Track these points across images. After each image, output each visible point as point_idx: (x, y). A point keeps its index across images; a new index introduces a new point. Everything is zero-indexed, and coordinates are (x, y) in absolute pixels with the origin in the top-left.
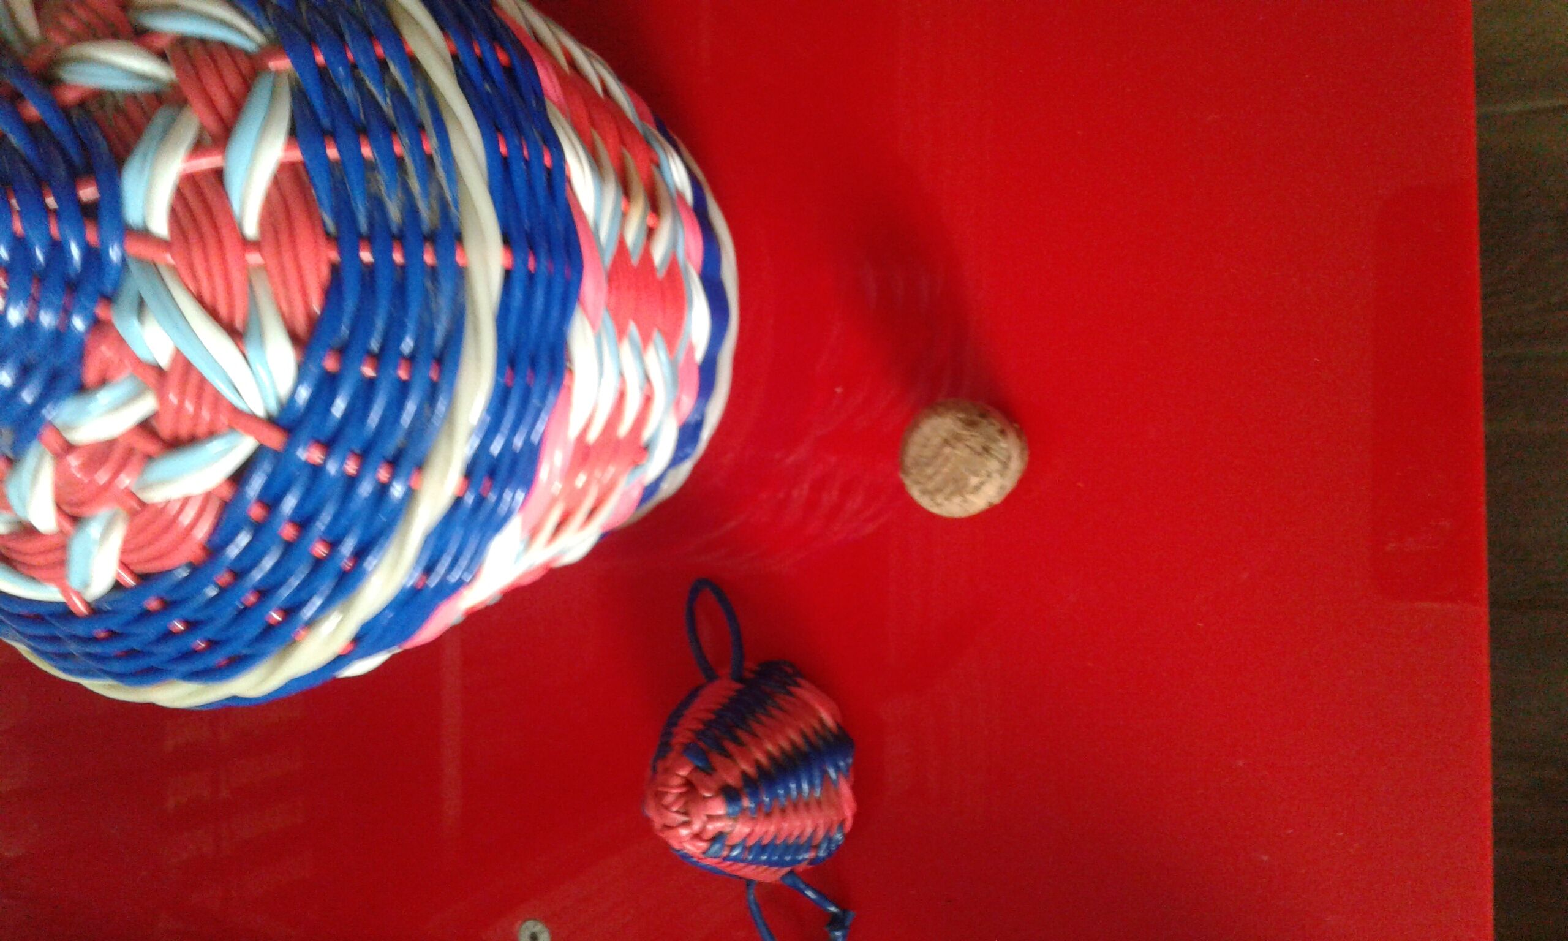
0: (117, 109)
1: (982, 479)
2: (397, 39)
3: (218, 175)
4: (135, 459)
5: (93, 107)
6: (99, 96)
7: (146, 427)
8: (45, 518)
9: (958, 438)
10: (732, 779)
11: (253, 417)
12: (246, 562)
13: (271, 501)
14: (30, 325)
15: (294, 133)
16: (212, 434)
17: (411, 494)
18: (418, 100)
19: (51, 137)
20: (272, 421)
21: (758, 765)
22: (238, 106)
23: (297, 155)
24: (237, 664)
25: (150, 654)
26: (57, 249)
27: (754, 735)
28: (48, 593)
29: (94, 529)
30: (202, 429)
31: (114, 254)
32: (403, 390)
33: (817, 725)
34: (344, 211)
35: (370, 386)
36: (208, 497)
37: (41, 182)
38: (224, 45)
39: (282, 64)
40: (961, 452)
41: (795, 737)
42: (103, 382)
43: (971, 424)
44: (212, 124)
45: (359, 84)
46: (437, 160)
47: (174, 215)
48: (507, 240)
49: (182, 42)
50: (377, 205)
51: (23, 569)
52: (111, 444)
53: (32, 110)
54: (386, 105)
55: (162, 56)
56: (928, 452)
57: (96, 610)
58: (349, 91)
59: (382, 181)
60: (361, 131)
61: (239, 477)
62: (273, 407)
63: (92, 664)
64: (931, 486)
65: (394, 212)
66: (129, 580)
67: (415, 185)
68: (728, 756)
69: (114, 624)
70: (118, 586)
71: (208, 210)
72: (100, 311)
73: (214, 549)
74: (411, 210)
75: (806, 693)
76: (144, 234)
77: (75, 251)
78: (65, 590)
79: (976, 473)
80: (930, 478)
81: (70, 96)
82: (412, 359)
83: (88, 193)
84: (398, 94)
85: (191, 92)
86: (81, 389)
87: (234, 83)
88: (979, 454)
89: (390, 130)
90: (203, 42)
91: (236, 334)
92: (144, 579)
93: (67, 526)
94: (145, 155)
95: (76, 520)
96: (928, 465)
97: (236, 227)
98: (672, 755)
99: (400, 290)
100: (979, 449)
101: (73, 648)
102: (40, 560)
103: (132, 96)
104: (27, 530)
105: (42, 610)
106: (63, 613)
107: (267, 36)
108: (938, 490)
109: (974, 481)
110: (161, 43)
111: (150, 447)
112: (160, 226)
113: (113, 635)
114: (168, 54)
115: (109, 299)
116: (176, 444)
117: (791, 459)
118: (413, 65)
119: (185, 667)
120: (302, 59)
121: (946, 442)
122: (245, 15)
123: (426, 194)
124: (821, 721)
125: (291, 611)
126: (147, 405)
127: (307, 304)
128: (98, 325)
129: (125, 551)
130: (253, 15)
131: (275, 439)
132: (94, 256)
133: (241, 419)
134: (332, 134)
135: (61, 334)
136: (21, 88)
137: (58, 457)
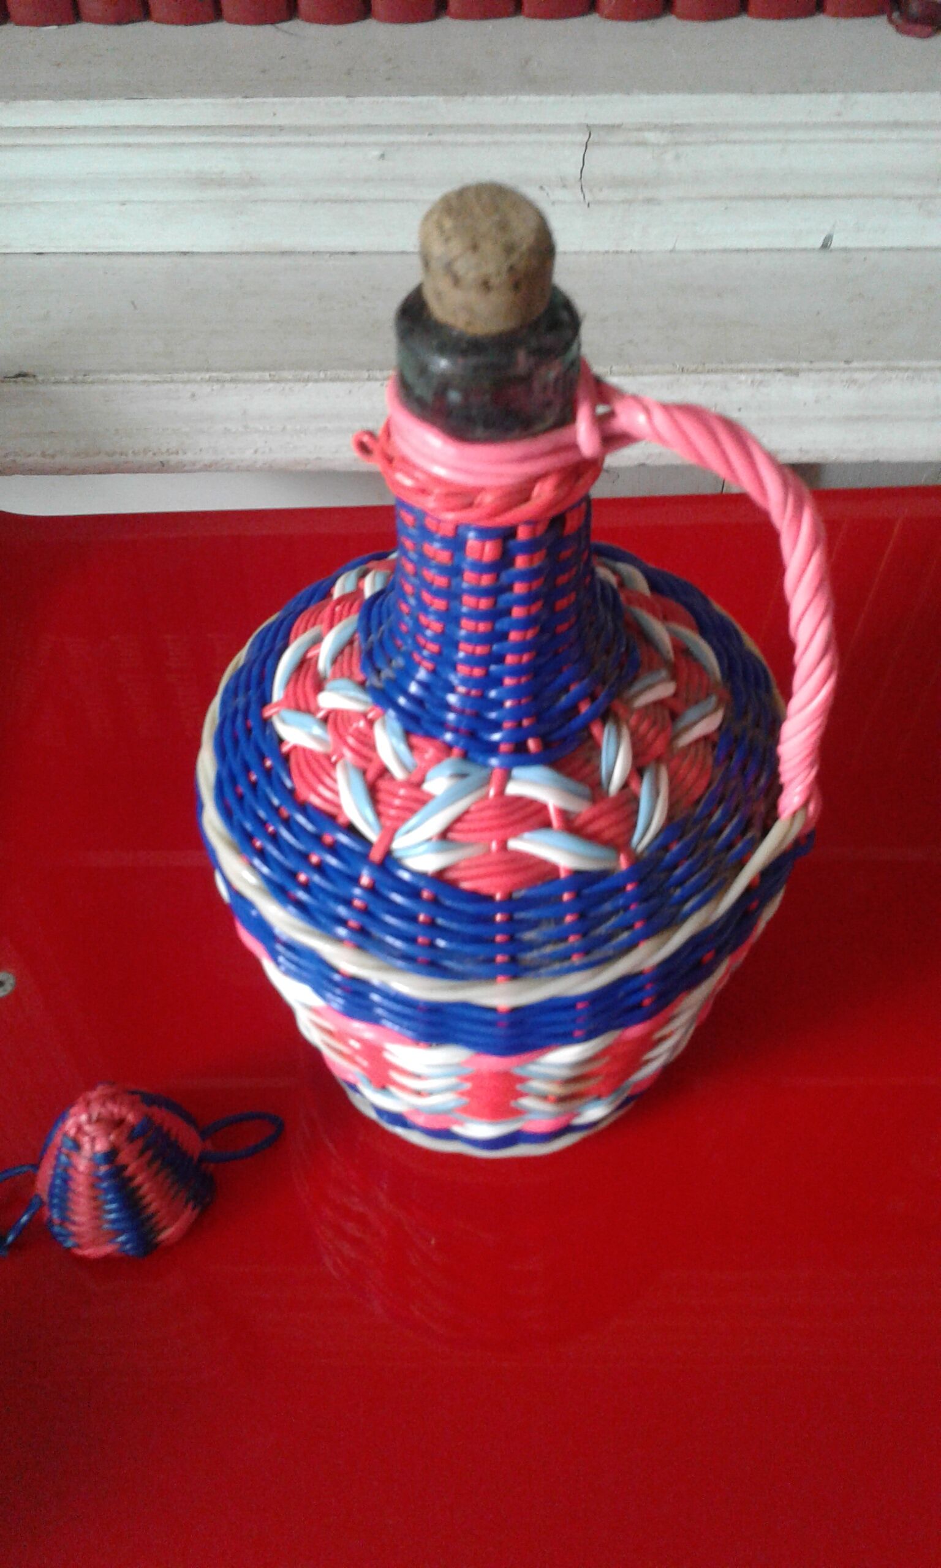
0: (588, 761)
2: (647, 935)
3: (547, 824)
4: (362, 763)
5: (590, 743)
6: (597, 747)
7: (384, 771)
8: (328, 700)
10: (123, 1158)
11: (391, 839)
12: (296, 829)
13: (334, 849)
14: (448, 707)
15: (576, 874)
16: (379, 814)
17: (339, 940)
18: (607, 950)
19: (570, 720)
20: (388, 854)
21: (131, 1179)
22: (592, 838)
23: (563, 875)
24: (226, 813)
25: (235, 754)
26: (496, 726)
27: (156, 1174)
28: (278, 693)
29: (317, 730)
30: (382, 808)
31: (494, 762)
32: (411, 940)
33: (162, 1225)
34: (527, 903)
35: (412, 918)
36: (338, 806)
37: (539, 716)
38: (634, 826)
39: (623, 864)
41: (153, 1207)
42: (411, 747)
44: (579, 822)
45: (615, 912)
46: (566, 964)
47: (518, 799)
48: (515, 1011)
49: (636, 799)
50: (534, 924)
51: (294, 678)
52: (373, 747)
53: (585, 708)
54: (602, 930)
55: (625, 785)
57: (266, 723)
58: (607, 907)
59: (548, 929)
60: (582, 916)
61: (351, 829)
62: (397, 854)
63: (230, 711)
65: (529, 936)
66: (285, 749)
67: (548, 949)
68: (142, 1153)
69: (256, 732)
70: (281, 741)
71: (524, 819)
72: (456, 751)
73: (304, 807)
74: (531, 946)
75: (188, 1215)
76: (507, 777)
77: (496, 737)
78: (278, 704)
81: (595, 730)
82: (432, 945)
83: (532, 744)
84: (608, 938)
85: (603, 806)
86: (407, 734)
87: (608, 834)
89: (585, 934)
90: (636, 812)
91: (444, 835)
92: (286, 758)
93: (321, 714)
94: (555, 780)
95: (325, 720)
97: (515, 835)
98: (145, 1108)
99: (477, 940)
101: (241, 701)
102: (299, 691)
103: (598, 768)
104: (319, 686)
105: (267, 683)
106: (265, 699)
107: (642, 852)
110: (633, 785)
111: (371, 774)
112: (513, 789)
113: (249, 731)
114: (627, 790)
115: (465, 756)
116: (373, 792)
117: (382, 1197)
118: (630, 947)
119: (225, 774)
120: (629, 875)
122: (656, 836)
123: (544, 957)
124: (165, 1228)
125: (262, 854)
126: (398, 773)
127: (466, 879)
128: (448, 748)
129: (304, 750)
130: (655, 844)
131: (376, 855)
132: (492, 749)
133: (390, 834)
134: (578, 895)
135: (443, 725)
136: (598, 702)
137: (364, 715)
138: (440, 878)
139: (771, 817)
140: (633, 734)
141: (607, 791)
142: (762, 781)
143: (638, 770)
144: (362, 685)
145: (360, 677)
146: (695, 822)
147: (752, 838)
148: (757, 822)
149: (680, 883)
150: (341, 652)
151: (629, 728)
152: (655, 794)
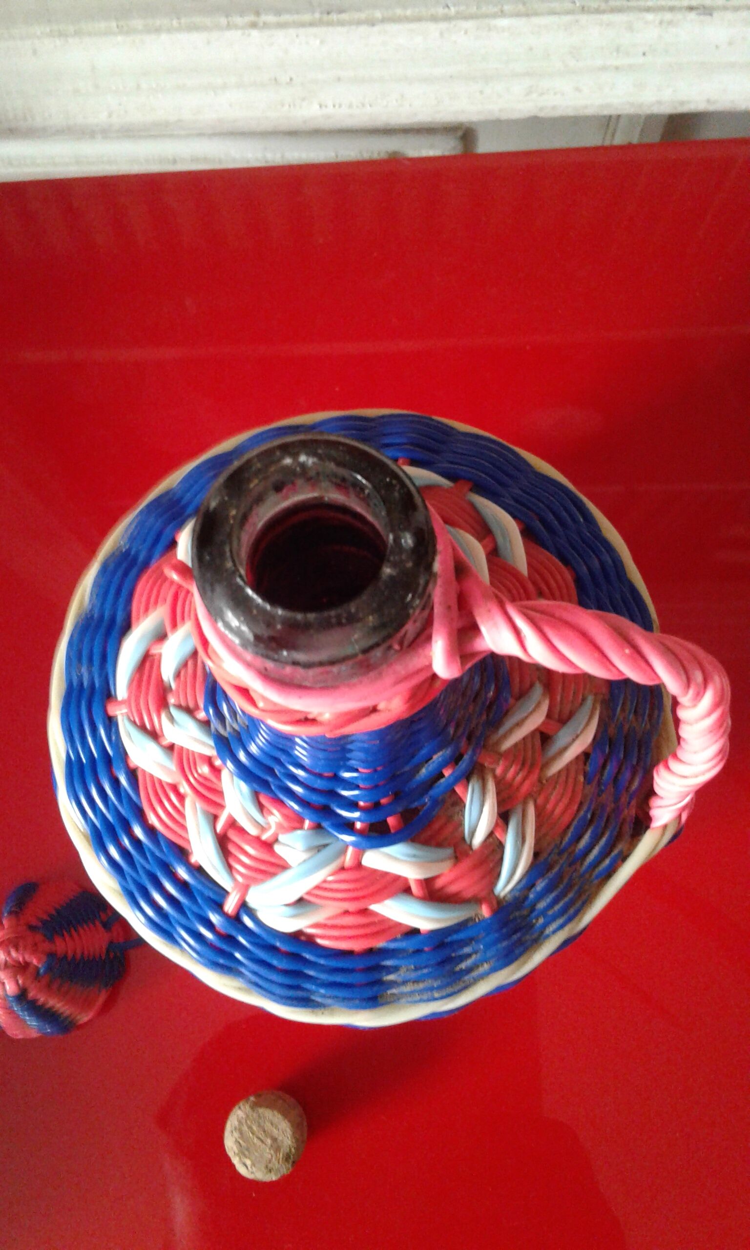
1: (249, 1167)
3: (406, 893)
4: (212, 810)
7: (235, 824)
9: (277, 1149)
11: (247, 893)
14: (293, 779)
16: (230, 868)
19: (432, 786)
20: (244, 906)
22: (447, 901)
23: (423, 935)
25: (81, 741)
26: (351, 804)
28: (121, 689)
29: (162, 759)
30: (232, 861)
31: (348, 838)
36: (187, 844)
37: (397, 793)
38: (497, 877)
39: (485, 912)
40: (268, 1153)
42: (261, 807)
43: (287, 1158)
44: (438, 888)
45: (476, 951)
49: (501, 846)
51: (136, 676)
52: (220, 796)
53: (447, 773)
55: (491, 834)
56: (268, 1126)
57: (111, 721)
58: (468, 949)
59: (408, 973)
61: (202, 872)
62: (253, 907)
64: (245, 1128)
65: (391, 977)
66: (131, 764)
69: (102, 732)
70: (127, 754)
72: (306, 824)
74: (393, 985)
77: (352, 815)
78: (122, 705)
79: (253, 1164)
80: (250, 1128)
81: (459, 790)
83: (392, 822)
86: (256, 795)
87: (467, 893)
88: (267, 1167)
90: (501, 860)
91: (299, 903)
92: (133, 775)
93: (166, 743)
94: (414, 856)
95: (170, 751)
96: (259, 1126)
98: (46, 945)
100: (270, 1166)
101: (85, 672)
102: (142, 701)
103: (461, 824)
105: (110, 670)
106: (108, 690)
107: (506, 897)
108: (241, 1133)
109: (248, 1162)
110: (498, 834)
112: (368, 863)
114: (491, 840)
115: (317, 828)
116: (223, 842)
120: (492, 920)
121: (274, 1140)
122: (520, 881)
127: (324, 937)
128: (298, 819)
130: (519, 887)
131: (230, 906)
132: (347, 826)
136: (463, 762)
137: (209, 761)
138: (297, 936)
139: (642, 823)
140: (499, 782)
141: (470, 846)
142: (636, 784)
143: (504, 817)
144: (206, 724)
145: (202, 715)
146: (560, 853)
147: (621, 852)
148: (628, 829)
149: (544, 913)
150: (185, 665)
151: (495, 777)
152: (521, 838)
